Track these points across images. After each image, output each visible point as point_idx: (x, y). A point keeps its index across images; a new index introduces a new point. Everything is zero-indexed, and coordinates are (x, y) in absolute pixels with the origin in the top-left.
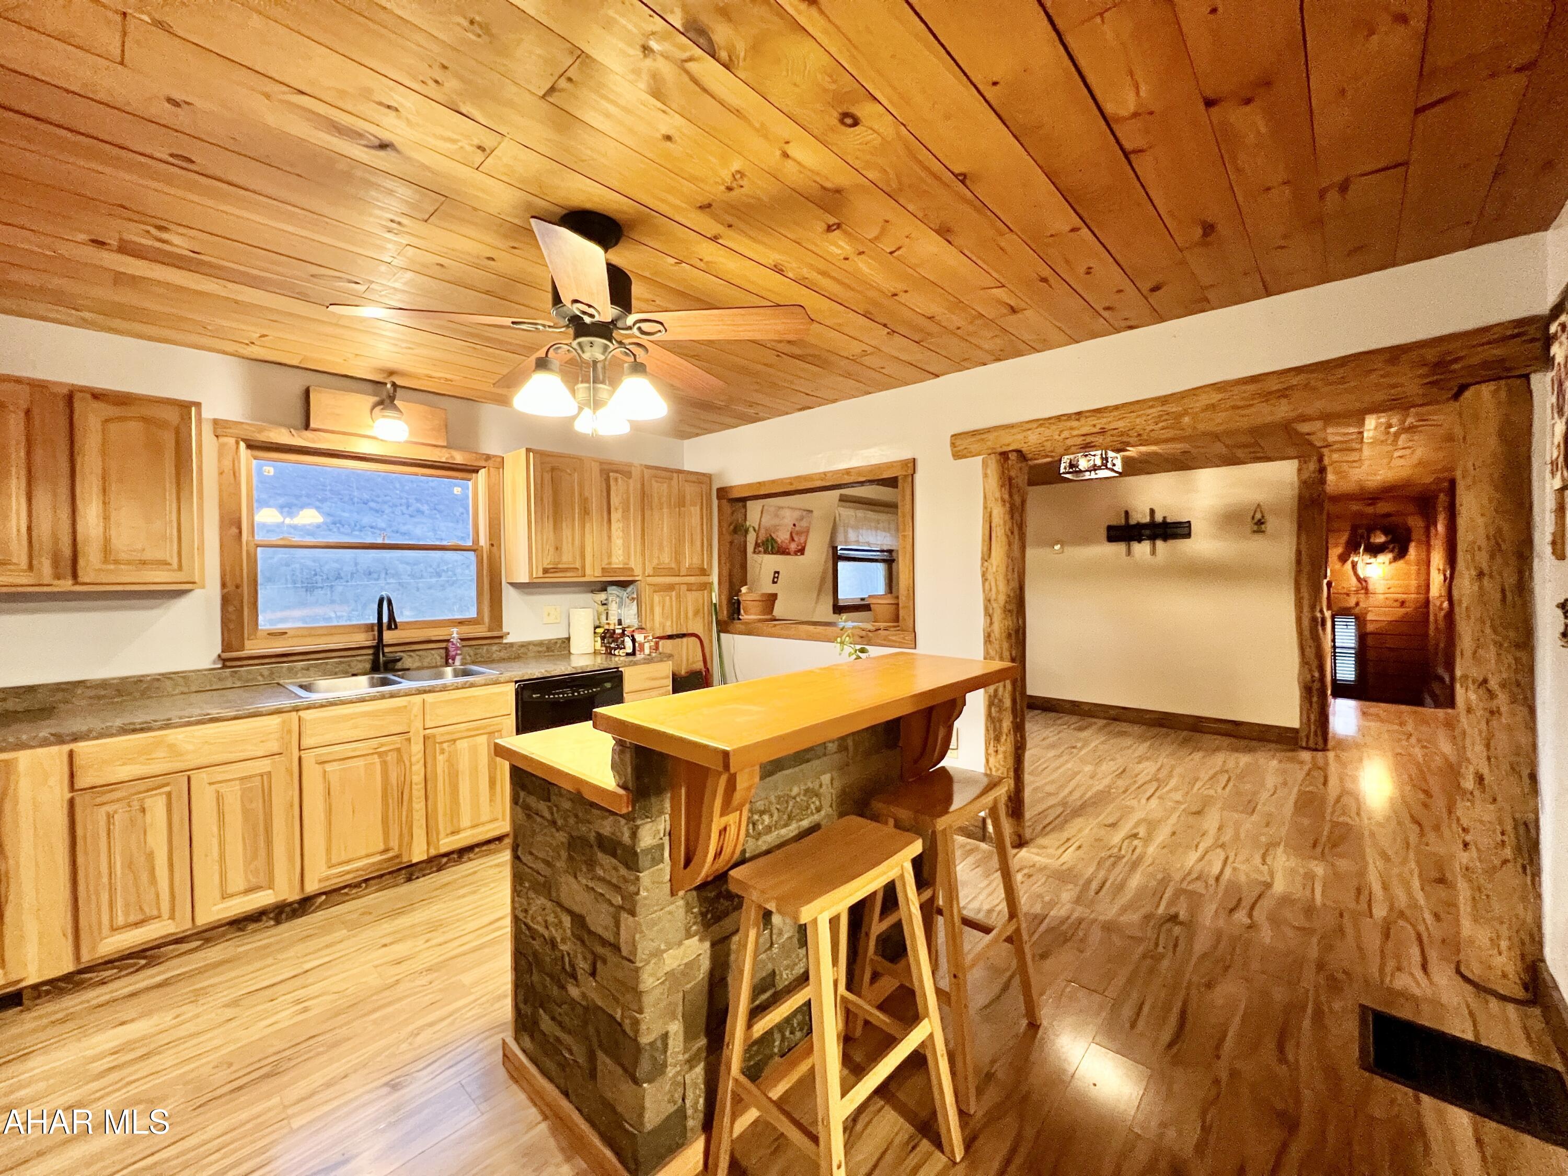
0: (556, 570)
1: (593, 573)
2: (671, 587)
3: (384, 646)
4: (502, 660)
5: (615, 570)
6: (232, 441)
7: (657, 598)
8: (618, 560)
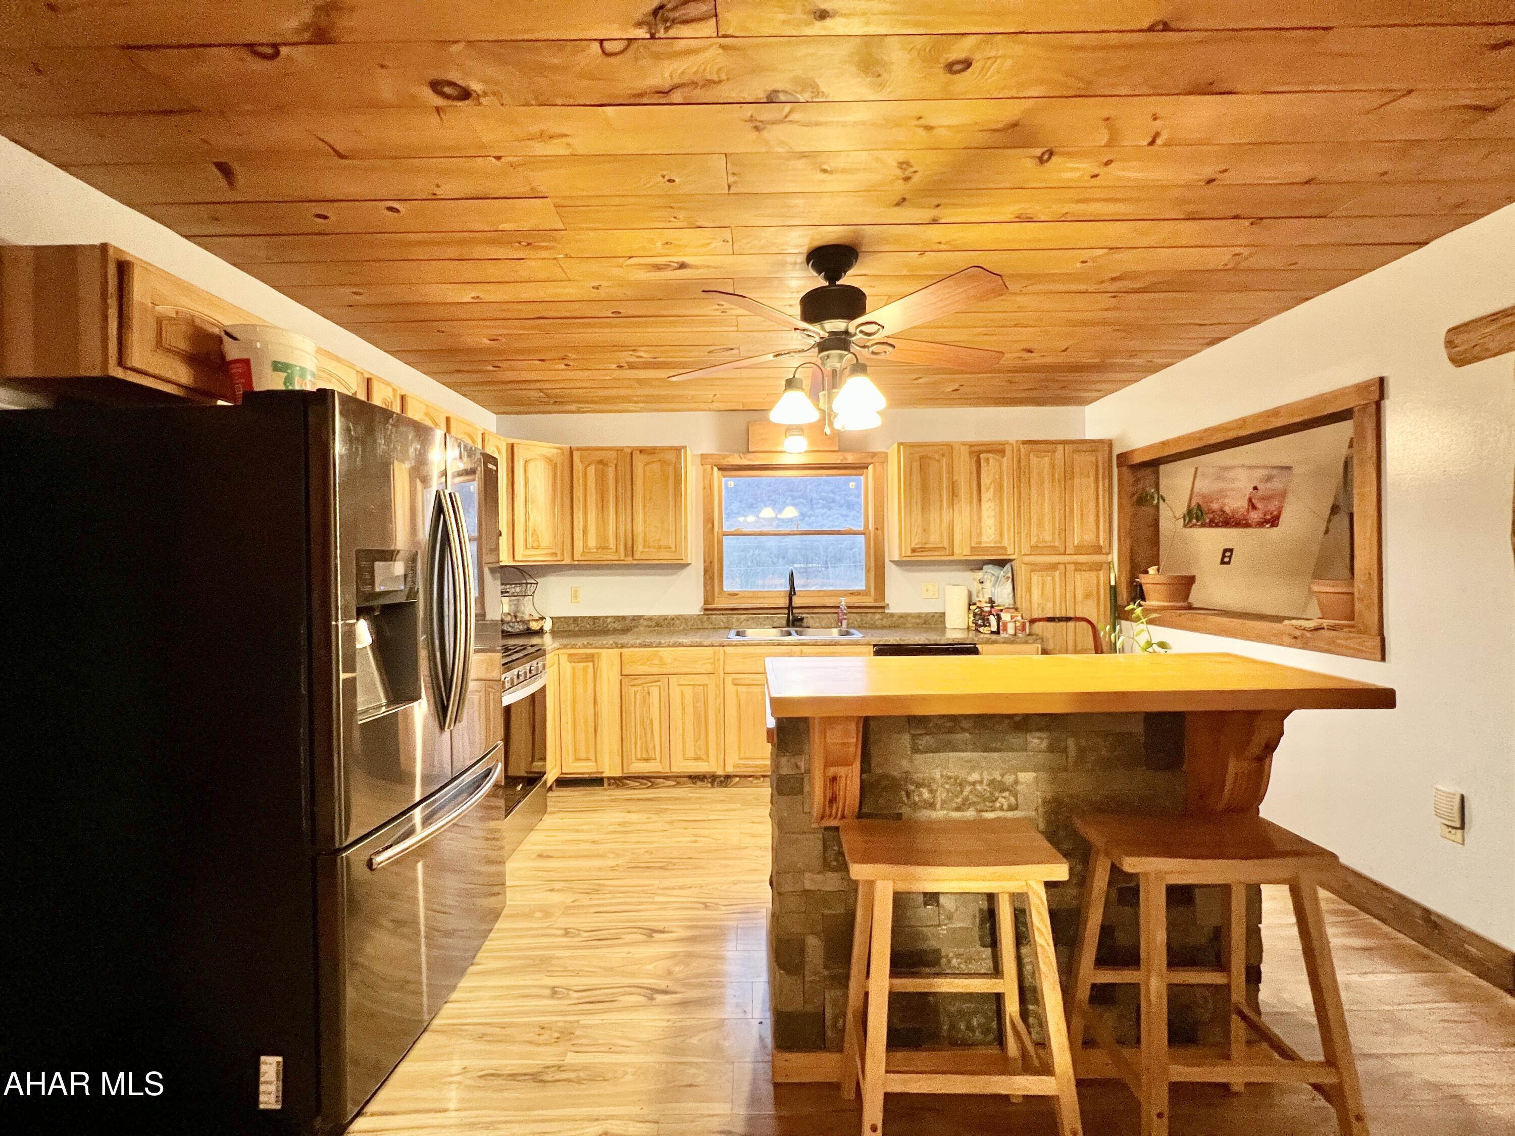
0: (923, 549)
1: (962, 551)
2: (1054, 567)
3: (793, 608)
4: (883, 627)
5: (987, 550)
6: (709, 467)
7: (1035, 577)
8: (989, 536)
